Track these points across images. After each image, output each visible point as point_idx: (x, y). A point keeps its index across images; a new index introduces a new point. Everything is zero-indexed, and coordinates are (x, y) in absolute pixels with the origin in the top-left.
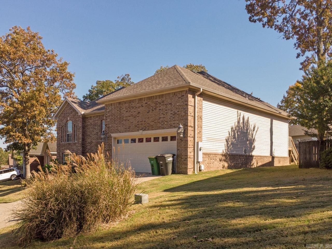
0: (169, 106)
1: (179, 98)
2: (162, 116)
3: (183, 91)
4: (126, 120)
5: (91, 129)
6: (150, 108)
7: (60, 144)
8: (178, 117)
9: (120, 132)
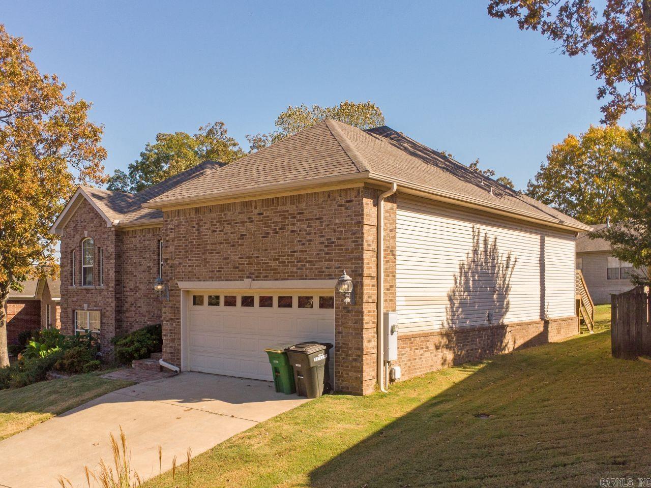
0: (316, 225)
1: (341, 206)
2: (299, 247)
3: (350, 189)
4: (212, 250)
5: (135, 260)
6: (268, 227)
7: (67, 289)
8: (339, 253)
9: (199, 278)
